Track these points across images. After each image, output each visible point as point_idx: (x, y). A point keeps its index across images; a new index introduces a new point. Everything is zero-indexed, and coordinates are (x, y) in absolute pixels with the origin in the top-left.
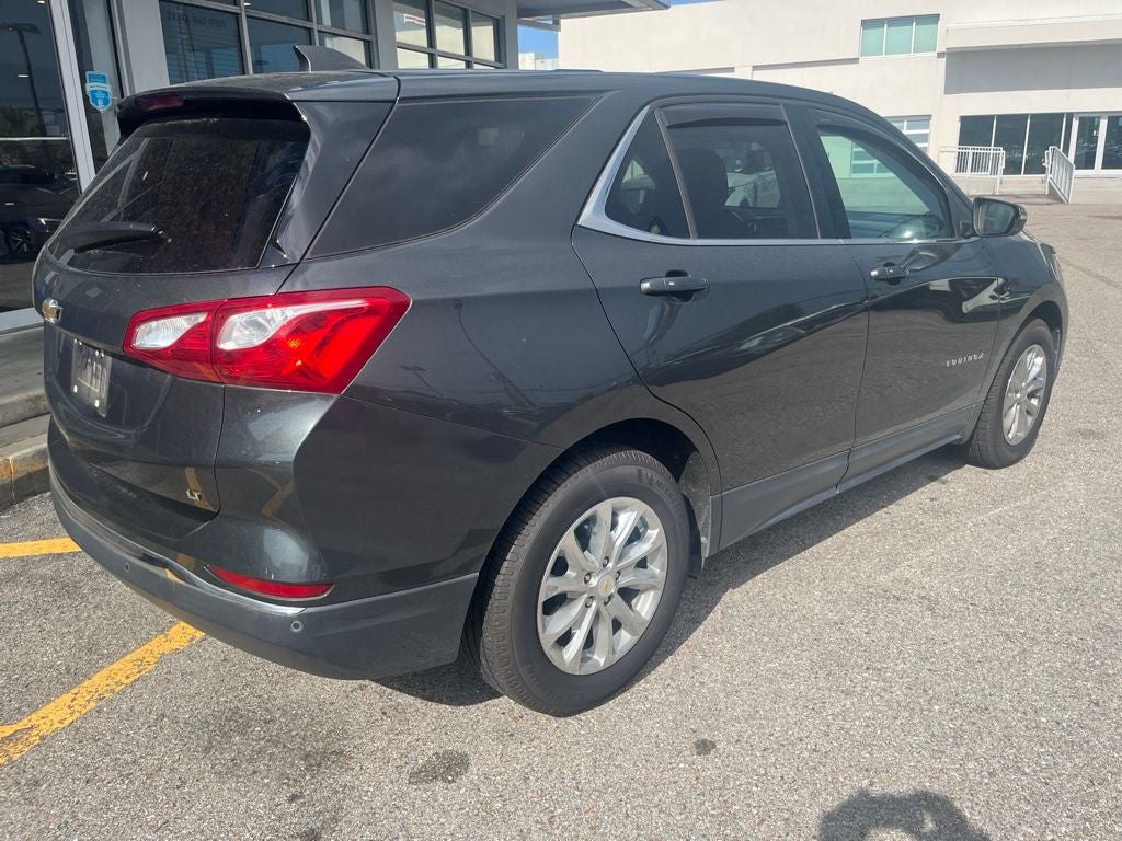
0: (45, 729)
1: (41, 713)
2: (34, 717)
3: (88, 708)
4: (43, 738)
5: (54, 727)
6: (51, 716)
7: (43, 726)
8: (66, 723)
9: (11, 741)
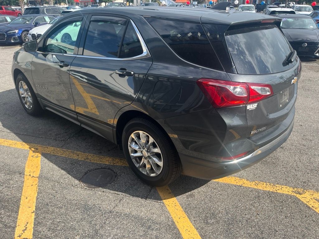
0: (291, 189)
1: (288, 193)
2: (290, 194)
3: (279, 186)
4: (294, 188)
5: (290, 188)
6: (287, 190)
7: (291, 190)
8: (286, 187)
9: (300, 193)
